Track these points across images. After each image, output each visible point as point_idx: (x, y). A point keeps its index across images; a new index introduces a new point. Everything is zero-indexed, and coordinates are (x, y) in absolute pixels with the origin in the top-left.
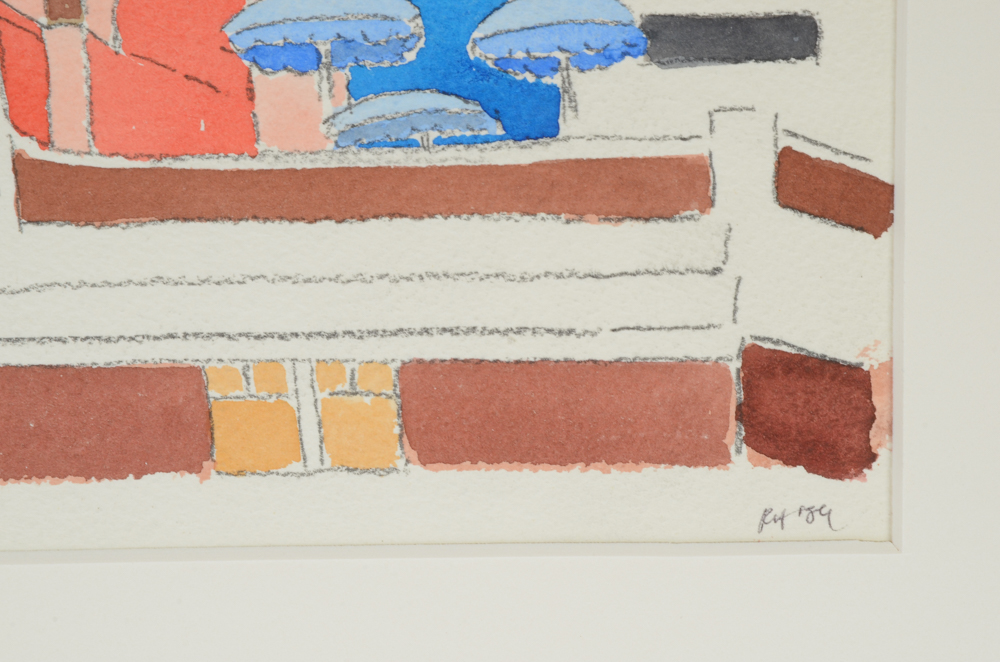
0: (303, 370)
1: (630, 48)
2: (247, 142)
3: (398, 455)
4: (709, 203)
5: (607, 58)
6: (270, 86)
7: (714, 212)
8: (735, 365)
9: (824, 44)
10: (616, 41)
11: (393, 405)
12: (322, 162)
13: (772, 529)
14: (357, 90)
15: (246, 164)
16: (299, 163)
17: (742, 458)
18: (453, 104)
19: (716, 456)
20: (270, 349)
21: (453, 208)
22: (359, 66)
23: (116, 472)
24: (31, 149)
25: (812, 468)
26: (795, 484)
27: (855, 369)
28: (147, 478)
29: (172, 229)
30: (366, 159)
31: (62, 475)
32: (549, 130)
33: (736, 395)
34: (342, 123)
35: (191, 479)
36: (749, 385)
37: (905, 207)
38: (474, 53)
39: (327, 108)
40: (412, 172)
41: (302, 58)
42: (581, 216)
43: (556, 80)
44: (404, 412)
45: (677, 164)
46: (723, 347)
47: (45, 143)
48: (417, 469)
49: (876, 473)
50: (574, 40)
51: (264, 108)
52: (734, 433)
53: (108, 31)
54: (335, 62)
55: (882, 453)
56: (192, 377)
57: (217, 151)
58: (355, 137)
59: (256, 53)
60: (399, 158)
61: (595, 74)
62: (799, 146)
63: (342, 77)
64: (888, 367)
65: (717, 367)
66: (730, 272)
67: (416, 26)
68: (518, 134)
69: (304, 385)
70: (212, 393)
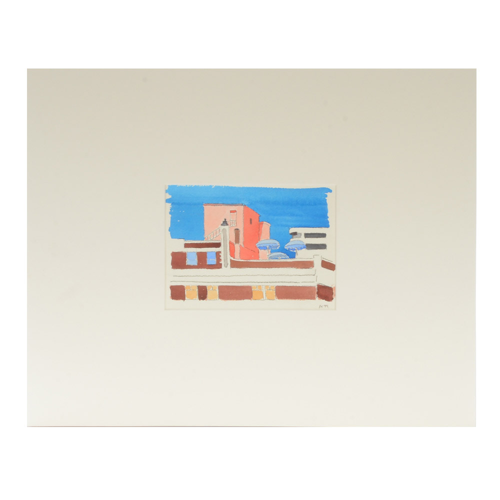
0: (264, 287)
1: (304, 248)
2: (258, 258)
3: (275, 298)
4: (313, 267)
5: (301, 249)
6: (261, 251)
7: (314, 268)
8: (316, 287)
9: (327, 247)
10: (302, 246)
11: (275, 291)
12: (267, 261)
13: (321, 308)
14: (271, 252)
15: (258, 261)
16: (264, 261)
17: (317, 299)
18: (283, 254)
19: (314, 298)
20: (260, 284)
21: (283, 267)
22: (272, 249)
23: (240, 299)
24: (232, 259)
25: (326, 300)
26: (324, 302)
27: (331, 287)
28: (244, 300)
29: (249, 269)
30: (272, 261)
31: (234, 299)
32: (294, 257)
33: (317, 291)
34: (269, 256)
35: (250, 300)
36: (318, 289)
37: (337, 267)
38: (285, 248)
39: (268, 254)
40: (278, 262)
41: (265, 248)
42: (298, 268)
43: (295, 251)
44: (276, 292)
45: (310, 262)
46: (315, 285)
47: (234, 258)
48: (277, 300)
49: (333, 301)
50: (297, 246)
51: (260, 254)
52: (316, 295)
53: (242, 245)
54: (269, 249)
55: (334, 298)
56: (250, 287)
57: (254, 259)
58: (271, 258)
59: (259, 247)
60: (276, 260)
61: (300, 251)
62: (324, 260)
63: (270, 250)
64: (335, 287)
65: (314, 287)
66: (316, 275)
67: (279, 244)
68: (290, 258)
69: (264, 289)
70: (253, 289)
